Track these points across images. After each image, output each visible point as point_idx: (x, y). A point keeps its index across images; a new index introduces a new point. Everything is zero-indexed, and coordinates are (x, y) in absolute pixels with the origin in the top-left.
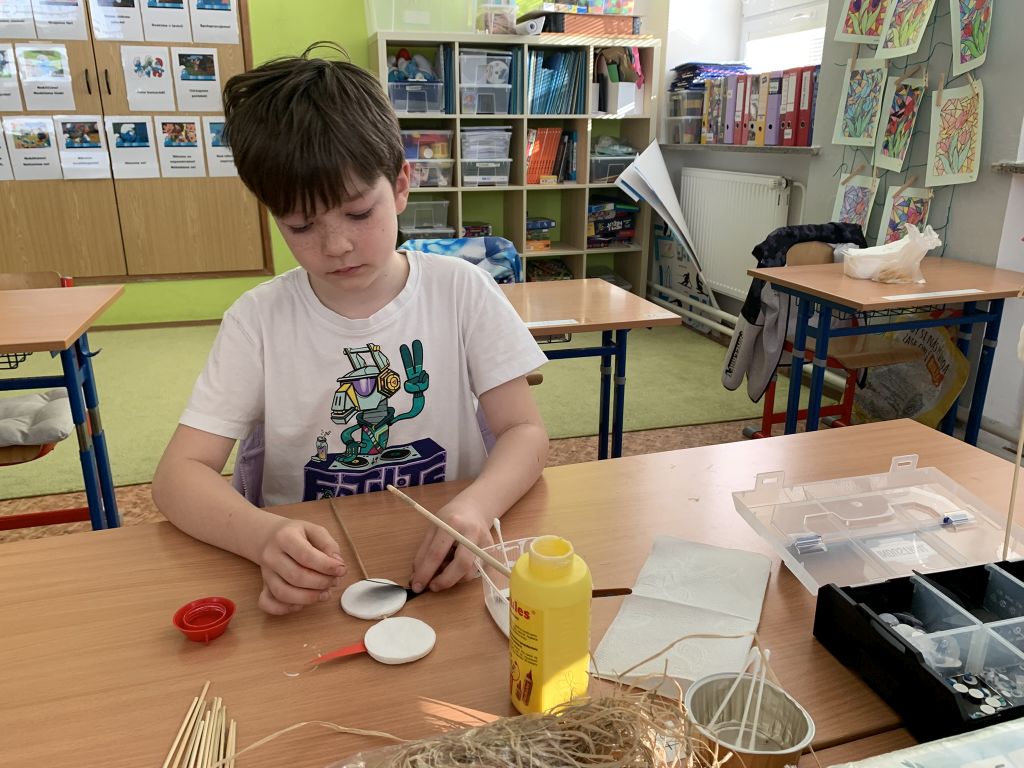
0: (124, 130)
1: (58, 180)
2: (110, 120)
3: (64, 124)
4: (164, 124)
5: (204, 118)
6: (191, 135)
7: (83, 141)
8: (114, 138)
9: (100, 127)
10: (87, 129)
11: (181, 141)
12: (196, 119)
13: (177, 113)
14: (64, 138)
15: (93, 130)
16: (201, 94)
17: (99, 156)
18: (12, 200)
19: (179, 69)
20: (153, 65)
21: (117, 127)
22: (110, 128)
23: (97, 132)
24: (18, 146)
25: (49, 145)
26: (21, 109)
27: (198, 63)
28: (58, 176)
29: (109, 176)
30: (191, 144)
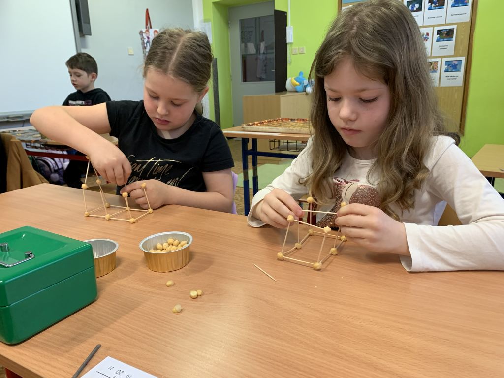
5: (443, 59)
6: (435, 67)
12: (439, 60)
13: (431, 57)
16: (444, 47)
19: (436, 37)
20: (425, 36)
27: (446, 33)
30: (435, 71)
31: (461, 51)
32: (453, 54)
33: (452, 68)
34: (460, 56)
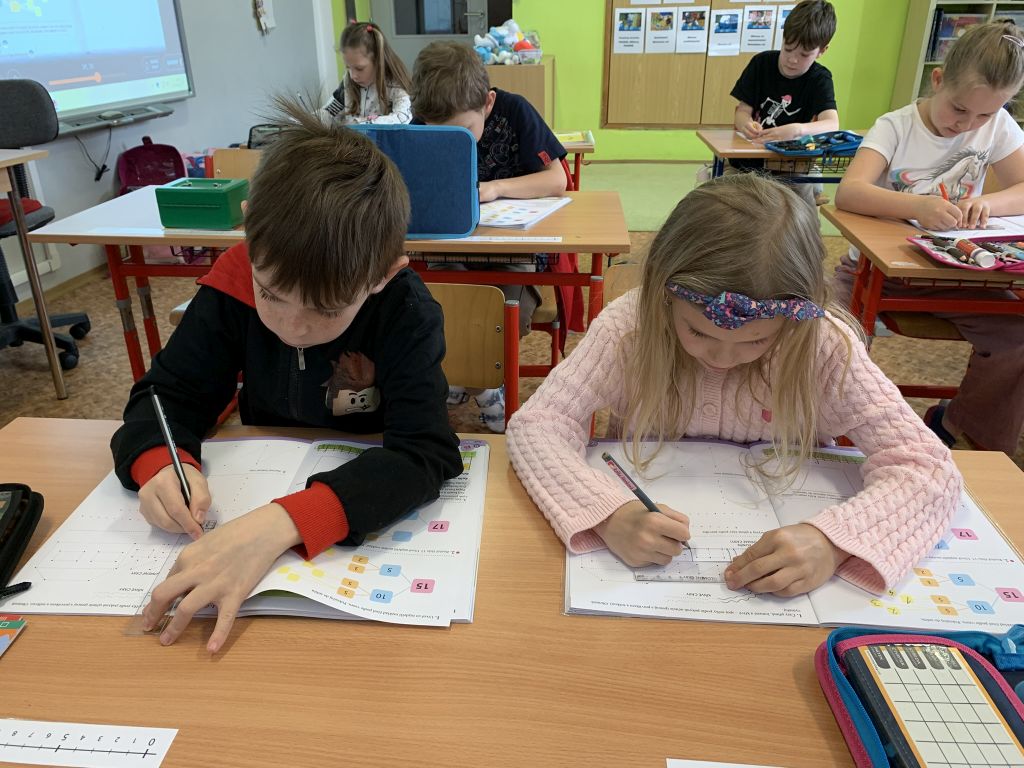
0: (722, 20)
1: (670, 54)
2: (715, 13)
3: (684, 13)
4: (751, 12)
5: (780, 7)
7: (694, 25)
8: (714, 26)
9: (707, 15)
10: (698, 16)
11: (760, 24)
12: (773, 8)
14: (682, 22)
15: (701, 16)
17: (701, 35)
18: (640, 68)
21: (718, 17)
22: (713, 19)
23: (703, 18)
24: (652, 29)
25: (672, 27)
26: (660, 3)
28: (672, 51)
29: (705, 51)
30: (766, 26)
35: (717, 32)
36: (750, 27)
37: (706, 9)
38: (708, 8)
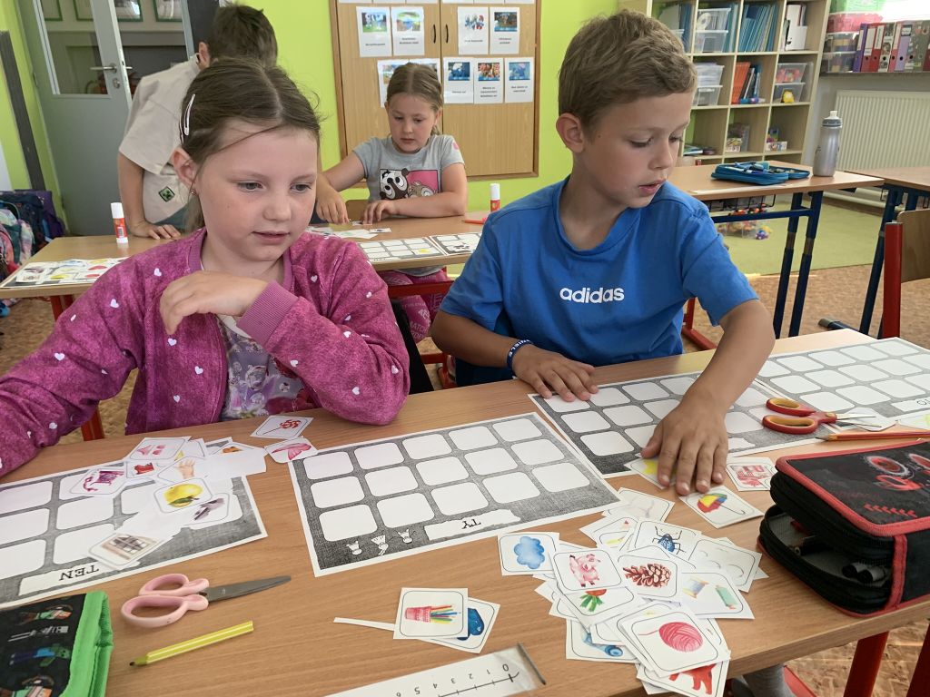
0: (455, 68)
2: (446, 61)
4: (479, 64)
5: (506, 59)
6: (496, 71)
8: (447, 75)
11: (490, 76)
12: (500, 60)
13: (489, 56)
16: (505, 41)
18: (377, 123)
19: (494, 23)
20: (478, 20)
21: (451, 65)
22: (446, 66)
26: (390, 55)
27: (506, 18)
30: (496, 79)
31: (527, 49)
32: (517, 52)
33: (518, 75)
34: (527, 56)
35: (450, 79)
36: (481, 79)
37: (437, 61)
38: (439, 60)
